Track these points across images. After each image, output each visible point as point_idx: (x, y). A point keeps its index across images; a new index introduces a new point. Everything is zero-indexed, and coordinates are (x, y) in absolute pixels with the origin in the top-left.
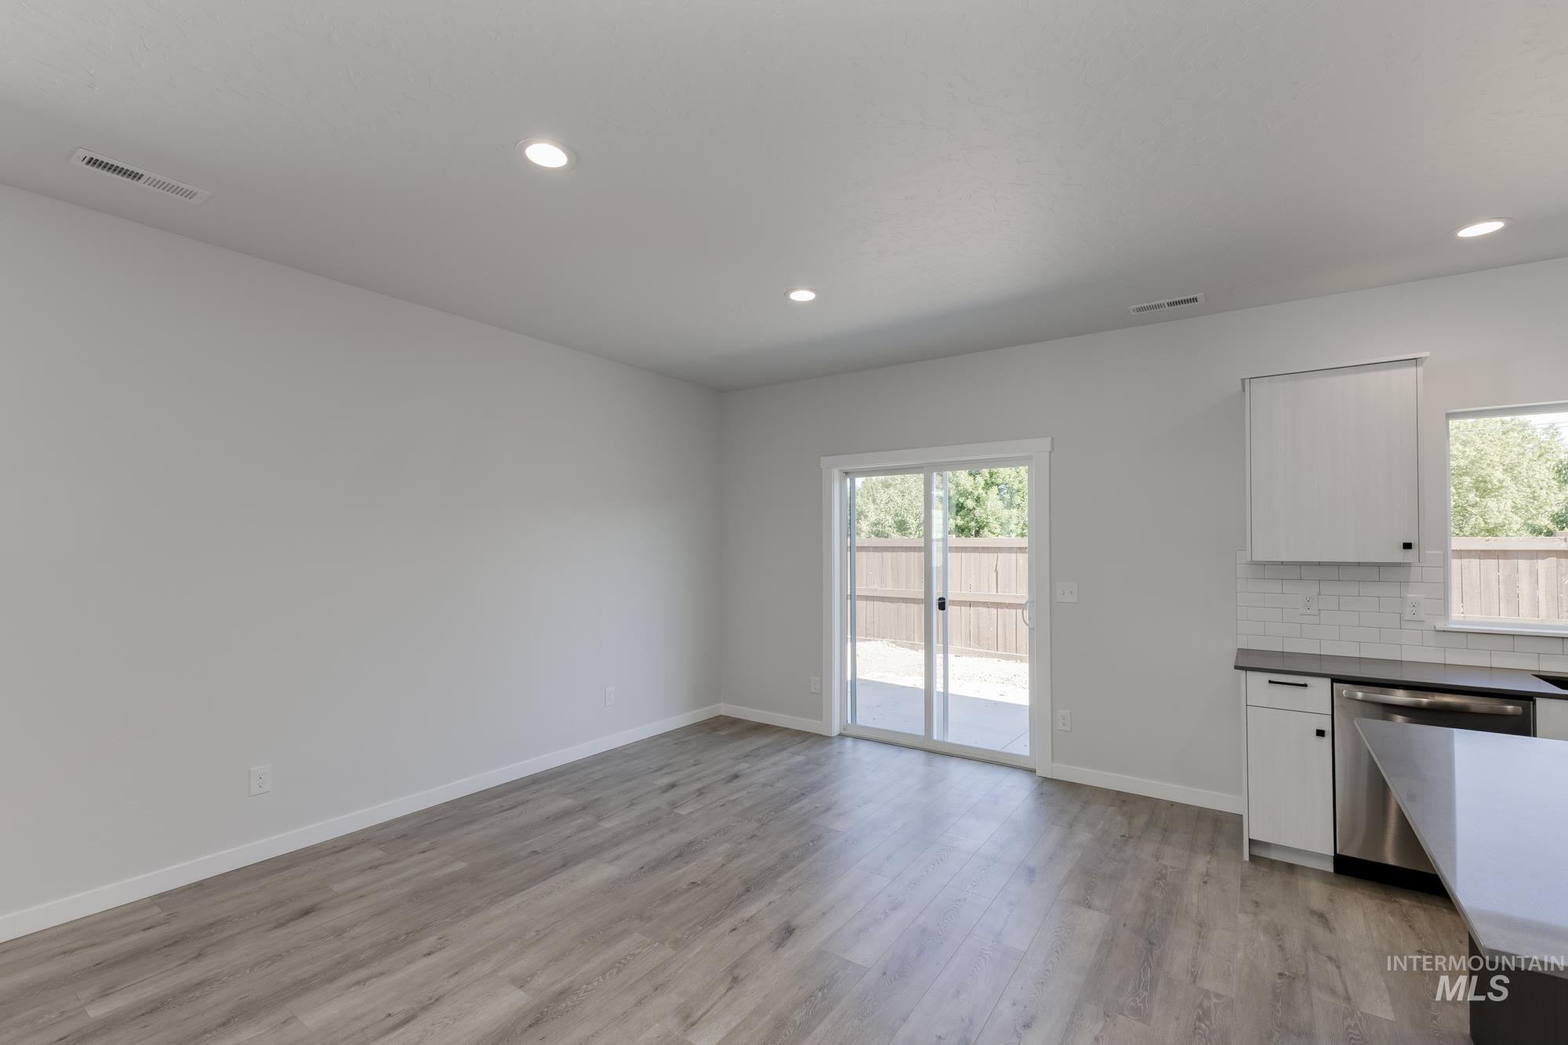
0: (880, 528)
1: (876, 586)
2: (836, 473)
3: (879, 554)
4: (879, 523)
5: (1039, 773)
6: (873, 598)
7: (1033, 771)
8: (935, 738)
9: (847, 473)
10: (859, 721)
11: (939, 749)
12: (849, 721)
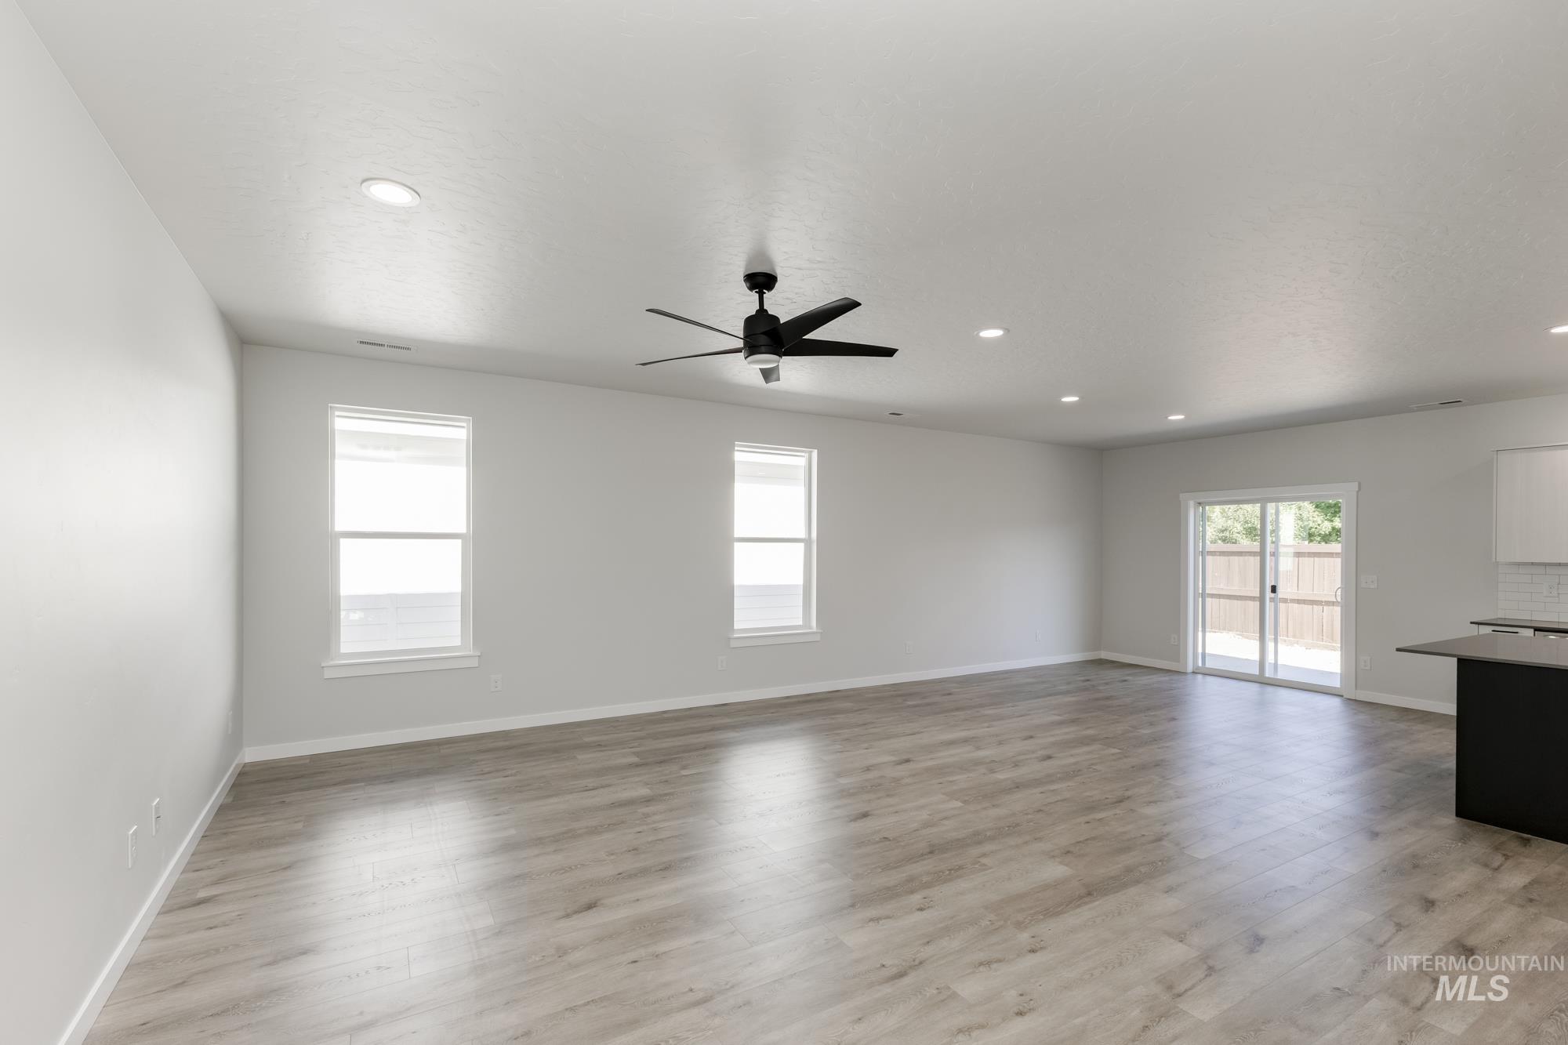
0: (1227, 534)
1: (1222, 586)
2: (1192, 503)
3: (1226, 558)
4: (1226, 530)
5: (1345, 696)
6: (1219, 596)
7: (1342, 696)
8: (1267, 675)
9: (1199, 503)
10: (1207, 665)
11: (1270, 682)
12: (1200, 665)
